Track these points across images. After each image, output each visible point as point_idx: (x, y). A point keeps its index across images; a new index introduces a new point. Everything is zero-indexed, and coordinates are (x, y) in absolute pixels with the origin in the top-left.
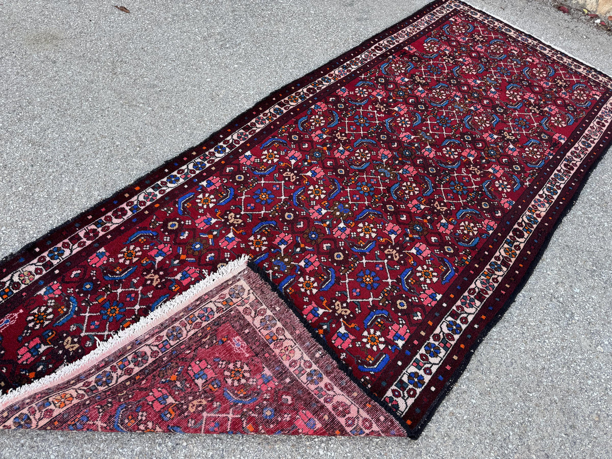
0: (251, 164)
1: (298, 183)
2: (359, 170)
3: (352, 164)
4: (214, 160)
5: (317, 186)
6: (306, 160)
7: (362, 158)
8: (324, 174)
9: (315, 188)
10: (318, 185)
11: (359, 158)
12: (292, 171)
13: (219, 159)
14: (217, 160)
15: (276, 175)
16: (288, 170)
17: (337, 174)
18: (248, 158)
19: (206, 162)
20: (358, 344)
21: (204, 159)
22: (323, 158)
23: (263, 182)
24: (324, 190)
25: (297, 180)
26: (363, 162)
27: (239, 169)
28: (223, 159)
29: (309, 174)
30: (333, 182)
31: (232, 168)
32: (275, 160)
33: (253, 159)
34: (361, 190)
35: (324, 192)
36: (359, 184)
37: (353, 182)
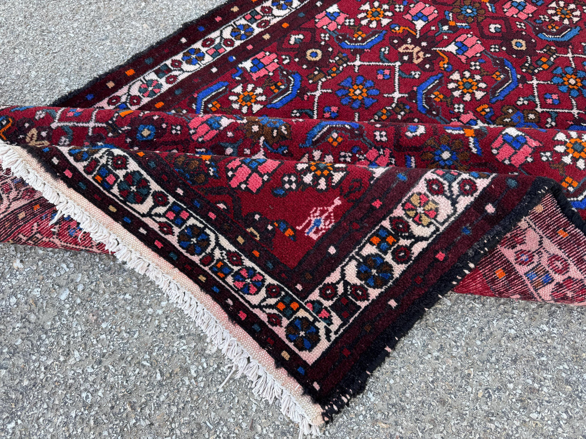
0: (337, 29)
1: (427, 66)
2: (556, 43)
3: (541, 31)
4: (269, 22)
5: (467, 74)
6: (446, 22)
7: (562, 19)
8: (482, 49)
9: (462, 76)
10: (470, 71)
11: (556, 18)
12: (416, 42)
13: (278, 19)
14: (274, 21)
15: (385, 50)
16: (409, 40)
17: (510, 50)
18: (333, 17)
19: (254, 26)
20: (546, 156)
21: (253, 20)
22: (480, 19)
23: (358, 63)
24: (482, 81)
25: (426, 60)
26: (566, 28)
27: (313, 37)
28: (286, 19)
29: (452, 48)
30: (502, 64)
31: (301, 36)
32: (385, 22)
33: (341, 19)
34: (563, 84)
35: (483, 85)
36: (559, 71)
37: (546, 67)
